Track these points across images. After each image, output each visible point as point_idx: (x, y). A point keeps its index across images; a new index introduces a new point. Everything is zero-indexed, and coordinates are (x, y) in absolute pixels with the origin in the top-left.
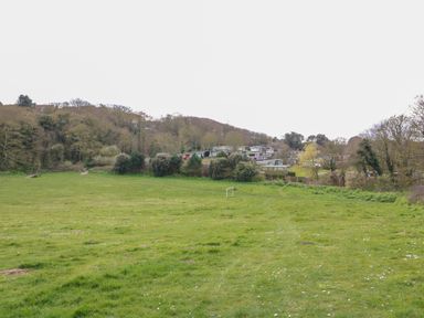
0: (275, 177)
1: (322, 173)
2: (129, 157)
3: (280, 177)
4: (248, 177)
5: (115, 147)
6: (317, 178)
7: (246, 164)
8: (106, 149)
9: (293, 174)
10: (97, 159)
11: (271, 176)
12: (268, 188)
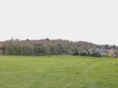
0: (105, 56)
1: (114, 55)
2: (75, 52)
3: (106, 56)
4: (100, 56)
5: (70, 50)
6: (113, 56)
7: (99, 54)
8: (69, 50)
9: (108, 56)
10: (68, 52)
11: (104, 56)
12: (104, 58)
